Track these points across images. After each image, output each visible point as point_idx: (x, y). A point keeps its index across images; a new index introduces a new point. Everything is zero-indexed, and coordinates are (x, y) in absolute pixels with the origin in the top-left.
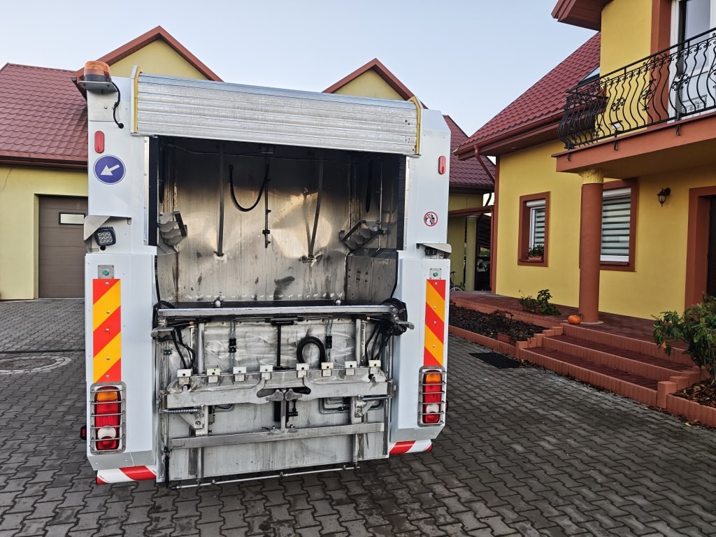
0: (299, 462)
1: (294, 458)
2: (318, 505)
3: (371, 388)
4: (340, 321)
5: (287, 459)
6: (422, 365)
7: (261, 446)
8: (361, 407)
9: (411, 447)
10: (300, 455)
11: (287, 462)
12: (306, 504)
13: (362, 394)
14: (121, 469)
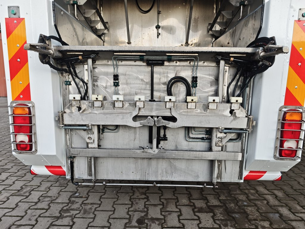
0: (168, 177)
2: (184, 210)
3: (232, 121)
4: (206, 64)
5: (159, 173)
6: (282, 104)
7: (139, 161)
8: (221, 138)
9: (262, 176)
10: (169, 172)
11: (159, 176)
12: (175, 207)
13: (222, 126)
14: (45, 166)
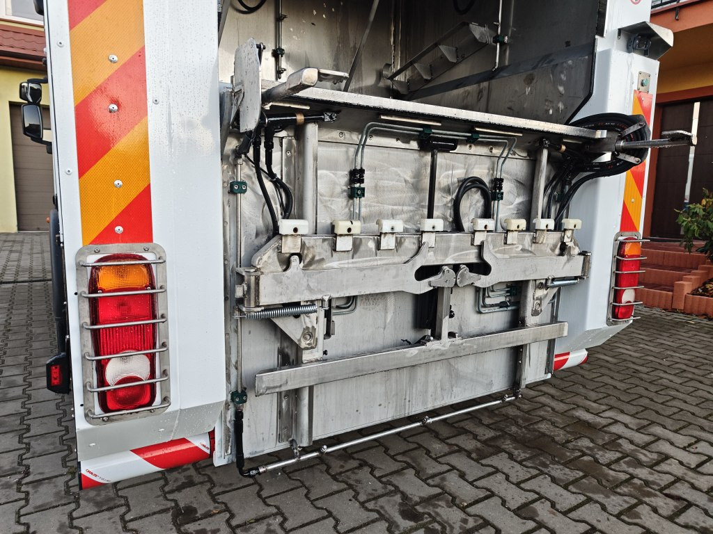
0: (445, 398)
1: (439, 390)
5: (430, 394)
6: (618, 229)
7: (394, 374)
8: (540, 299)
9: (566, 360)
10: (447, 386)
11: (430, 400)
12: (436, 463)
14: (134, 451)
